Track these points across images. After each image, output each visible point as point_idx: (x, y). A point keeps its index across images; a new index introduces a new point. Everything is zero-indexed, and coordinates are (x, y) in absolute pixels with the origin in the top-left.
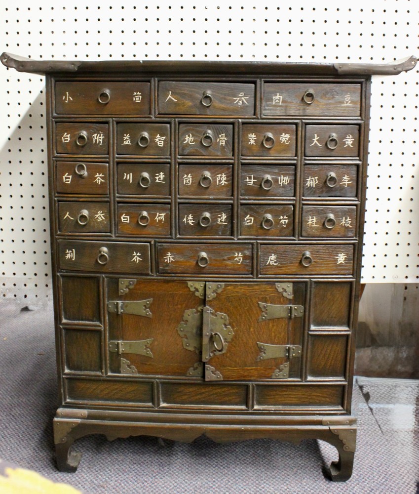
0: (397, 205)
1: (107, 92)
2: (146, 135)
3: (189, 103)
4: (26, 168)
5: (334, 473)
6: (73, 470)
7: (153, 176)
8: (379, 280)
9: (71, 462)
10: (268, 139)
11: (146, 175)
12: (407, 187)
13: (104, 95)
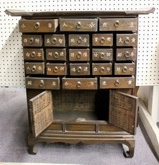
0: (151, 58)
1: (38, 23)
2: (55, 39)
3: (72, 27)
4: (16, 47)
5: (127, 155)
6: (35, 154)
7: (59, 53)
8: (144, 85)
9: (34, 151)
10: (103, 40)
11: (57, 53)
12: (154, 51)
13: (37, 25)
